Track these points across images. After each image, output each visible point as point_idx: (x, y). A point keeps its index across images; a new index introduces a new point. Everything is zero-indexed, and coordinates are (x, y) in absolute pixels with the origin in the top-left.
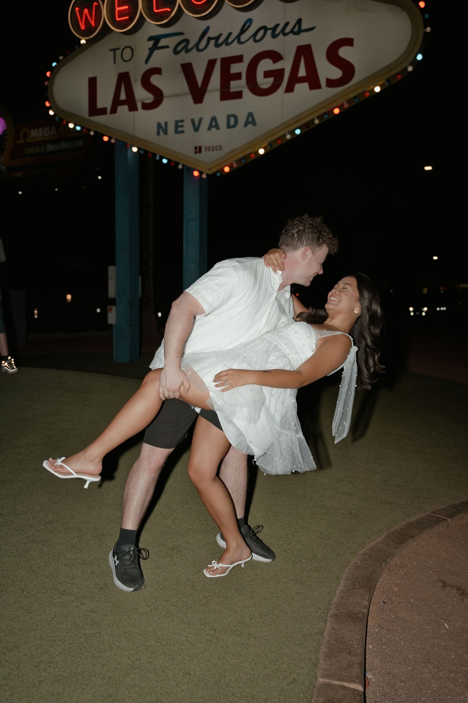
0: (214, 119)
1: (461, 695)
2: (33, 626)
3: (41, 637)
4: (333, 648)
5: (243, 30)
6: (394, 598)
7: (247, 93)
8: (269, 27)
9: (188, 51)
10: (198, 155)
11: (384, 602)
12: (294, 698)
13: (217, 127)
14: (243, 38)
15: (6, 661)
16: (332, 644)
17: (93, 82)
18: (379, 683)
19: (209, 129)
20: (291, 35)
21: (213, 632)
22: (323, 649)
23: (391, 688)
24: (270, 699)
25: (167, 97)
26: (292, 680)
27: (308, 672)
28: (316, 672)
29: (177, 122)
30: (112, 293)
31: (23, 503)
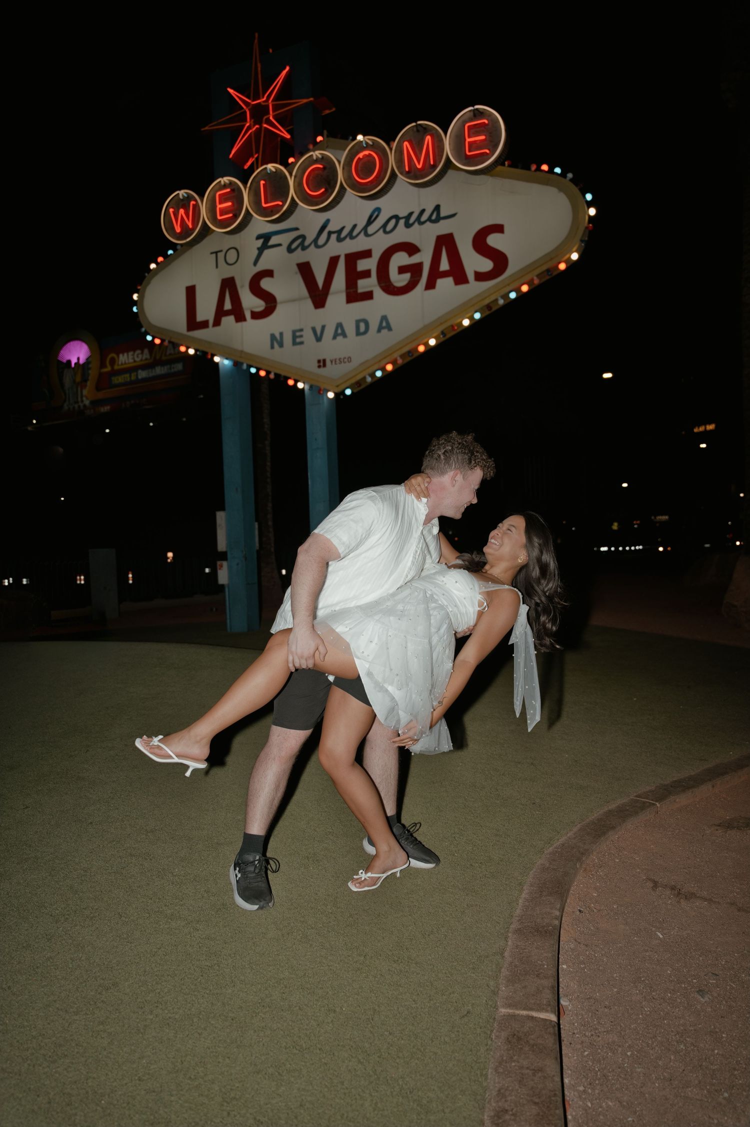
0: (340, 325)
1: (680, 1018)
2: (135, 959)
3: (145, 972)
4: (517, 970)
5: (370, 221)
6: (592, 905)
7: (378, 293)
8: (401, 215)
9: (304, 248)
10: (322, 369)
11: (580, 911)
12: (468, 1035)
13: (344, 335)
14: (371, 230)
15: (102, 1001)
16: (516, 966)
17: (191, 292)
18: (577, 1010)
19: (334, 338)
20: (428, 223)
21: (362, 958)
22: (505, 972)
23: (592, 1016)
24: (439, 1037)
25: (282, 303)
26: (466, 1012)
27: (486, 1001)
28: (496, 1002)
29: (294, 332)
30: (222, 545)
31: (117, 809)
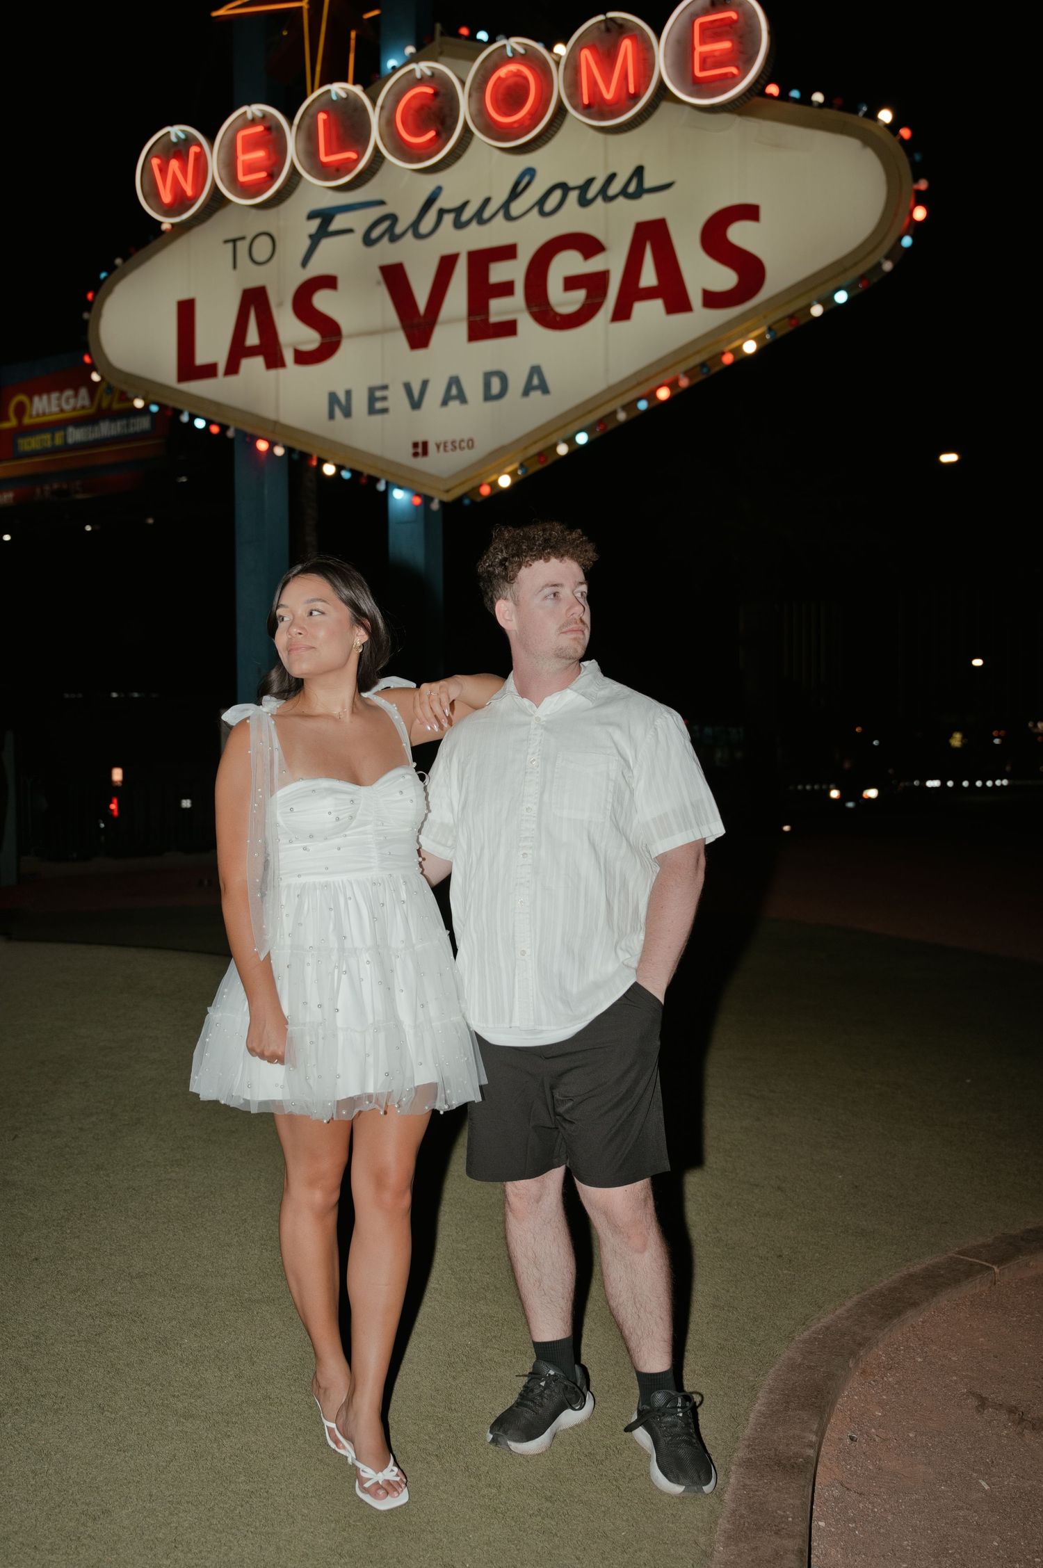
0: (455, 381)
2: (133, 1476)
3: (151, 1496)
4: (745, 1523)
5: (517, 191)
6: (874, 1431)
7: (526, 324)
8: (573, 183)
9: (396, 236)
10: (421, 458)
11: (852, 1439)
13: (463, 399)
14: (516, 208)
16: (741, 1516)
17: (187, 308)
19: (445, 403)
20: (623, 197)
22: (723, 1524)
25: (350, 336)
29: (372, 391)
31: (78, 1237)
